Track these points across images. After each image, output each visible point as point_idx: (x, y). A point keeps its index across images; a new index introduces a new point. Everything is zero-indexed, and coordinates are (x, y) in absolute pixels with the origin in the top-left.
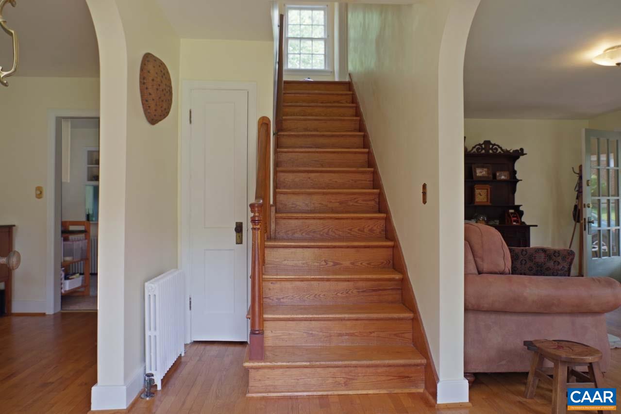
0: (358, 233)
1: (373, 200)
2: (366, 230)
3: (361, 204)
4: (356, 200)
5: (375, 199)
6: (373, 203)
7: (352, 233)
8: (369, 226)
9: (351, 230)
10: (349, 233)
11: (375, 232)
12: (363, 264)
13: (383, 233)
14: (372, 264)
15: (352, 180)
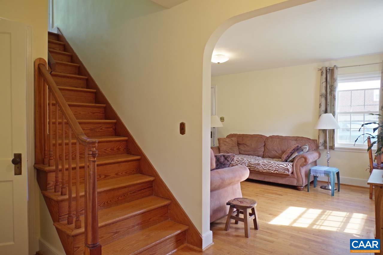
0: (110, 152)
1: (111, 127)
2: (115, 149)
3: (104, 130)
4: (101, 128)
5: (112, 127)
6: (111, 129)
7: (107, 152)
8: (117, 146)
9: (106, 150)
10: (104, 152)
11: (121, 150)
12: (123, 173)
13: (125, 150)
14: (128, 172)
15: (91, 112)
